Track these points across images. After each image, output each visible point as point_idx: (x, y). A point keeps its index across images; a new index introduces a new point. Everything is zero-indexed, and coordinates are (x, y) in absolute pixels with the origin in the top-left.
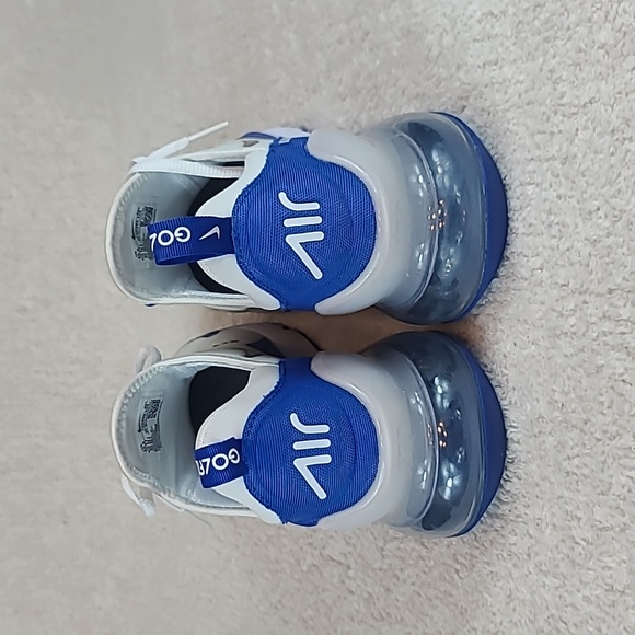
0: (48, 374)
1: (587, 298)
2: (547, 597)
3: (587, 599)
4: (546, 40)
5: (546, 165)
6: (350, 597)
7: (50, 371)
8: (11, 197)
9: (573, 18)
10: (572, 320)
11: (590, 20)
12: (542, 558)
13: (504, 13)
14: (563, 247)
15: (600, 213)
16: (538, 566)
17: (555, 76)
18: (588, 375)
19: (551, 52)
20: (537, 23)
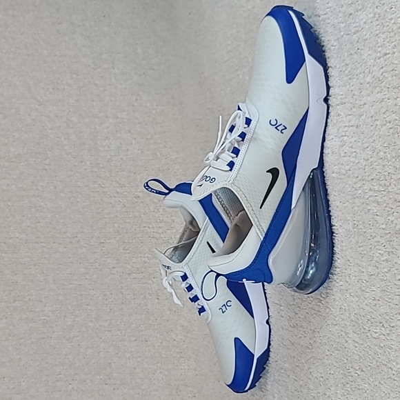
0: (149, 228)
1: (364, 182)
2: (354, 306)
3: (366, 305)
4: (350, 79)
5: (351, 128)
6: (282, 319)
7: (150, 226)
8: (132, 144)
9: (358, 71)
10: (360, 192)
11: (364, 72)
12: (351, 291)
13: (335, 67)
14: (357, 162)
15: (368, 149)
16: (350, 294)
17: (353, 92)
18: (365, 213)
19: (352, 84)
20: (346, 72)
